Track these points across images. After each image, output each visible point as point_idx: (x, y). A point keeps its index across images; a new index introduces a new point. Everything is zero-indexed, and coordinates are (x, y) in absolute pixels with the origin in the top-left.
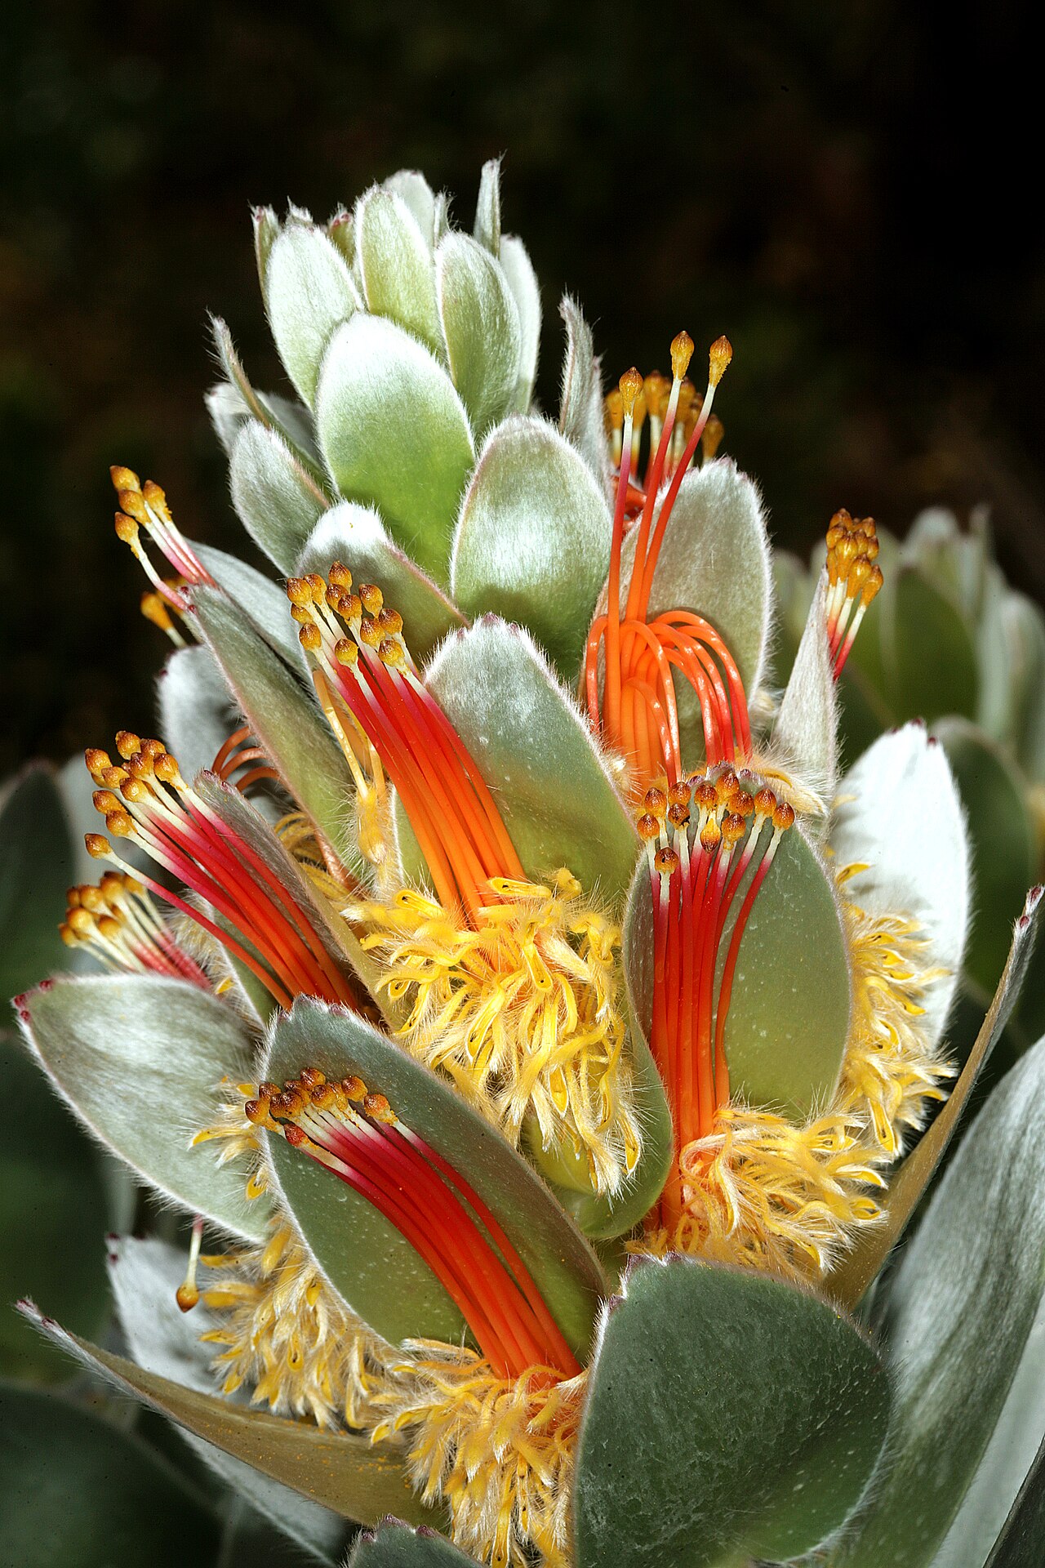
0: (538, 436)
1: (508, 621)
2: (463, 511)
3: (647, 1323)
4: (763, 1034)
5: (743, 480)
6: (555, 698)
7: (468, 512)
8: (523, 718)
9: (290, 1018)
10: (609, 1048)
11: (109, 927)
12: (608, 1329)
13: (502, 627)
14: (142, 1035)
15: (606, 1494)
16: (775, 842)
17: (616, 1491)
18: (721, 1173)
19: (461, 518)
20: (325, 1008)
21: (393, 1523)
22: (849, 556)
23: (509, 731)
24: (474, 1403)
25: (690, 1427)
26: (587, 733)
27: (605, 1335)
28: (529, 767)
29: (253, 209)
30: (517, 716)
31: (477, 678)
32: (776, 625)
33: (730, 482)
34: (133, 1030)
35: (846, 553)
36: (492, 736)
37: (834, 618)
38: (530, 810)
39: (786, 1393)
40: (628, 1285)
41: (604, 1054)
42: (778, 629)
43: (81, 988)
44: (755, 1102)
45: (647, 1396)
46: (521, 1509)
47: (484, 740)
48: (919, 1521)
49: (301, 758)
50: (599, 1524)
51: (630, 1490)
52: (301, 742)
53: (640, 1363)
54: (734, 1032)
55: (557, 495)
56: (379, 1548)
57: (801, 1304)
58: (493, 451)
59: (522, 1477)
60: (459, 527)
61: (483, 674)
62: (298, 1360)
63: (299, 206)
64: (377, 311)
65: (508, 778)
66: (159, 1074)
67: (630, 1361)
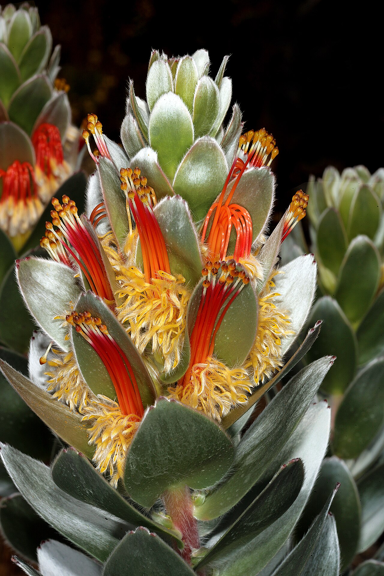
0: (212, 144)
1: (183, 199)
2: (183, 160)
3: (160, 416)
4: (228, 338)
5: (272, 174)
6: (190, 225)
7: (185, 160)
8: (180, 228)
9: (85, 295)
10: (179, 330)
11: (53, 245)
12: (148, 414)
13: (181, 200)
14: (52, 281)
15: (137, 460)
16: (242, 286)
17: (140, 460)
18: (202, 376)
19: (182, 162)
20: (95, 296)
21: (72, 449)
22: (296, 205)
23: (175, 230)
24: (112, 419)
25: (167, 449)
26: (197, 238)
27: (146, 416)
28: (178, 242)
29: (152, 49)
30: (178, 227)
31: (170, 212)
32: (271, 218)
33: (268, 173)
34: (50, 279)
35: (296, 204)
36: (170, 230)
37: (287, 222)
38: (175, 253)
39: (199, 446)
40: (157, 404)
41: (177, 331)
42: (271, 220)
43: (38, 262)
44: (218, 358)
45: (155, 437)
46: (115, 454)
47: (167, 230)
48: (237, 491)
49: (118, 217)
50: (133, 468)
51: (145, 461)
52: (119, 212)
53: (154, 427)
54: (219, 335)
55: (213, 163)
56: (67, 454)
57: (209, 423)
58: (197, 144)
59: (119, 445)
60: (181, 164)
61: (172, 212)
62: (68, 389)
63: (165, 53)
64: (176, 93)
65: (171, 243)
66: (53, 294)
67: (152, 426)
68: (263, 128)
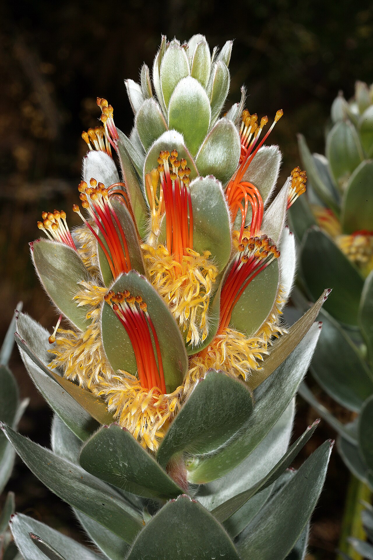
0: (230, 125)
1: (216, 179)
2: (205, 141)
3: (208, 387)
4: (243, 309)
5: (279, 153)
6: (224, 204)
7: (206, 142)
8: (212, 206)
9: (127, 275)
10: (205, 304)
11: (55, 227)
12: (197, 386)
13: (215, 180)
14: (60, 261)
15: (176, 430)
16: (271, 260)
17: (179, 430)
18: (223, 346)
19: (204, 143)
20: (140, 275)
21: (117, 425)
22: (300, 181)
23: (207, 209)
24: (135, 393)
25: (204, 418)
26: (229, 216)
27: (196, 388)
28: (209, 221)
29: (162, 35)
30: (210, 206)
31: (202, 192)
32: (273, 194)
33: (276, 152)
34: (58, 260)
35: (300, 180)
36: (201, 209)
37: (290, 197)
38: (203, 231)
39: (230, 414)
40: (206, 376)
41: (203, 305)
43: (47, 243)
44: (237, 329)
45: (199, 407)
47: (198, 209)
48: (237, 453)
49: (136, 197)
50: (171, 438)
51: (182, 431)
52: (136, 193)
53: (201, 398)
54: (235, 307)
55: (229, 144)
56: (109, 430)
57: (245, 391)
58: (217, 126)
60: (202, 145)
61: (204, 191)
62: (82, 366)
63: (177, 39)
64: (194, 76)
65: (201, 222)
66: (64, 274)
67: (199, 397)
68: (281, 109)
